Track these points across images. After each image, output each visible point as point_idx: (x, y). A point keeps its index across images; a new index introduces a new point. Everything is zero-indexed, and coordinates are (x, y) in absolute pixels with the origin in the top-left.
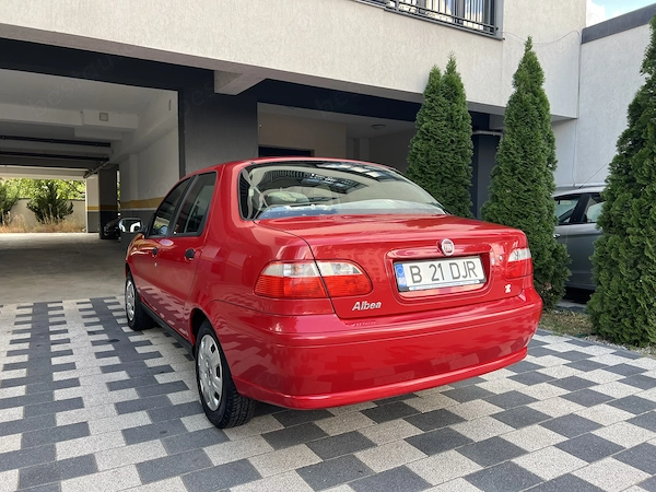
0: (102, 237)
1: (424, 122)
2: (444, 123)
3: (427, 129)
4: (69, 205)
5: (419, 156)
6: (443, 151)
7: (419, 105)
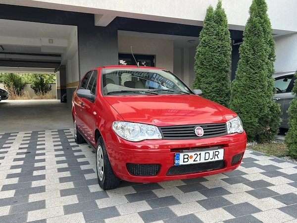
0: (62, 101)
1: (203, 37)
2: (214, 37)
3: (204, 41)
4: (49, 86)
5: (200, 55)
6: (213, 52)
7: (201, 27)
